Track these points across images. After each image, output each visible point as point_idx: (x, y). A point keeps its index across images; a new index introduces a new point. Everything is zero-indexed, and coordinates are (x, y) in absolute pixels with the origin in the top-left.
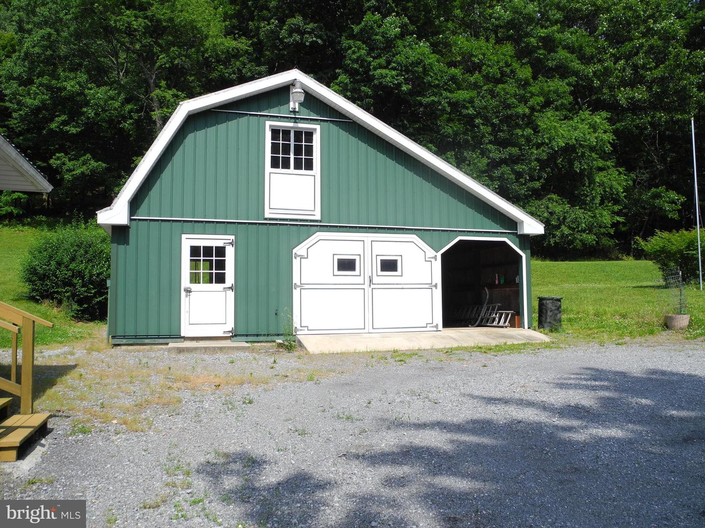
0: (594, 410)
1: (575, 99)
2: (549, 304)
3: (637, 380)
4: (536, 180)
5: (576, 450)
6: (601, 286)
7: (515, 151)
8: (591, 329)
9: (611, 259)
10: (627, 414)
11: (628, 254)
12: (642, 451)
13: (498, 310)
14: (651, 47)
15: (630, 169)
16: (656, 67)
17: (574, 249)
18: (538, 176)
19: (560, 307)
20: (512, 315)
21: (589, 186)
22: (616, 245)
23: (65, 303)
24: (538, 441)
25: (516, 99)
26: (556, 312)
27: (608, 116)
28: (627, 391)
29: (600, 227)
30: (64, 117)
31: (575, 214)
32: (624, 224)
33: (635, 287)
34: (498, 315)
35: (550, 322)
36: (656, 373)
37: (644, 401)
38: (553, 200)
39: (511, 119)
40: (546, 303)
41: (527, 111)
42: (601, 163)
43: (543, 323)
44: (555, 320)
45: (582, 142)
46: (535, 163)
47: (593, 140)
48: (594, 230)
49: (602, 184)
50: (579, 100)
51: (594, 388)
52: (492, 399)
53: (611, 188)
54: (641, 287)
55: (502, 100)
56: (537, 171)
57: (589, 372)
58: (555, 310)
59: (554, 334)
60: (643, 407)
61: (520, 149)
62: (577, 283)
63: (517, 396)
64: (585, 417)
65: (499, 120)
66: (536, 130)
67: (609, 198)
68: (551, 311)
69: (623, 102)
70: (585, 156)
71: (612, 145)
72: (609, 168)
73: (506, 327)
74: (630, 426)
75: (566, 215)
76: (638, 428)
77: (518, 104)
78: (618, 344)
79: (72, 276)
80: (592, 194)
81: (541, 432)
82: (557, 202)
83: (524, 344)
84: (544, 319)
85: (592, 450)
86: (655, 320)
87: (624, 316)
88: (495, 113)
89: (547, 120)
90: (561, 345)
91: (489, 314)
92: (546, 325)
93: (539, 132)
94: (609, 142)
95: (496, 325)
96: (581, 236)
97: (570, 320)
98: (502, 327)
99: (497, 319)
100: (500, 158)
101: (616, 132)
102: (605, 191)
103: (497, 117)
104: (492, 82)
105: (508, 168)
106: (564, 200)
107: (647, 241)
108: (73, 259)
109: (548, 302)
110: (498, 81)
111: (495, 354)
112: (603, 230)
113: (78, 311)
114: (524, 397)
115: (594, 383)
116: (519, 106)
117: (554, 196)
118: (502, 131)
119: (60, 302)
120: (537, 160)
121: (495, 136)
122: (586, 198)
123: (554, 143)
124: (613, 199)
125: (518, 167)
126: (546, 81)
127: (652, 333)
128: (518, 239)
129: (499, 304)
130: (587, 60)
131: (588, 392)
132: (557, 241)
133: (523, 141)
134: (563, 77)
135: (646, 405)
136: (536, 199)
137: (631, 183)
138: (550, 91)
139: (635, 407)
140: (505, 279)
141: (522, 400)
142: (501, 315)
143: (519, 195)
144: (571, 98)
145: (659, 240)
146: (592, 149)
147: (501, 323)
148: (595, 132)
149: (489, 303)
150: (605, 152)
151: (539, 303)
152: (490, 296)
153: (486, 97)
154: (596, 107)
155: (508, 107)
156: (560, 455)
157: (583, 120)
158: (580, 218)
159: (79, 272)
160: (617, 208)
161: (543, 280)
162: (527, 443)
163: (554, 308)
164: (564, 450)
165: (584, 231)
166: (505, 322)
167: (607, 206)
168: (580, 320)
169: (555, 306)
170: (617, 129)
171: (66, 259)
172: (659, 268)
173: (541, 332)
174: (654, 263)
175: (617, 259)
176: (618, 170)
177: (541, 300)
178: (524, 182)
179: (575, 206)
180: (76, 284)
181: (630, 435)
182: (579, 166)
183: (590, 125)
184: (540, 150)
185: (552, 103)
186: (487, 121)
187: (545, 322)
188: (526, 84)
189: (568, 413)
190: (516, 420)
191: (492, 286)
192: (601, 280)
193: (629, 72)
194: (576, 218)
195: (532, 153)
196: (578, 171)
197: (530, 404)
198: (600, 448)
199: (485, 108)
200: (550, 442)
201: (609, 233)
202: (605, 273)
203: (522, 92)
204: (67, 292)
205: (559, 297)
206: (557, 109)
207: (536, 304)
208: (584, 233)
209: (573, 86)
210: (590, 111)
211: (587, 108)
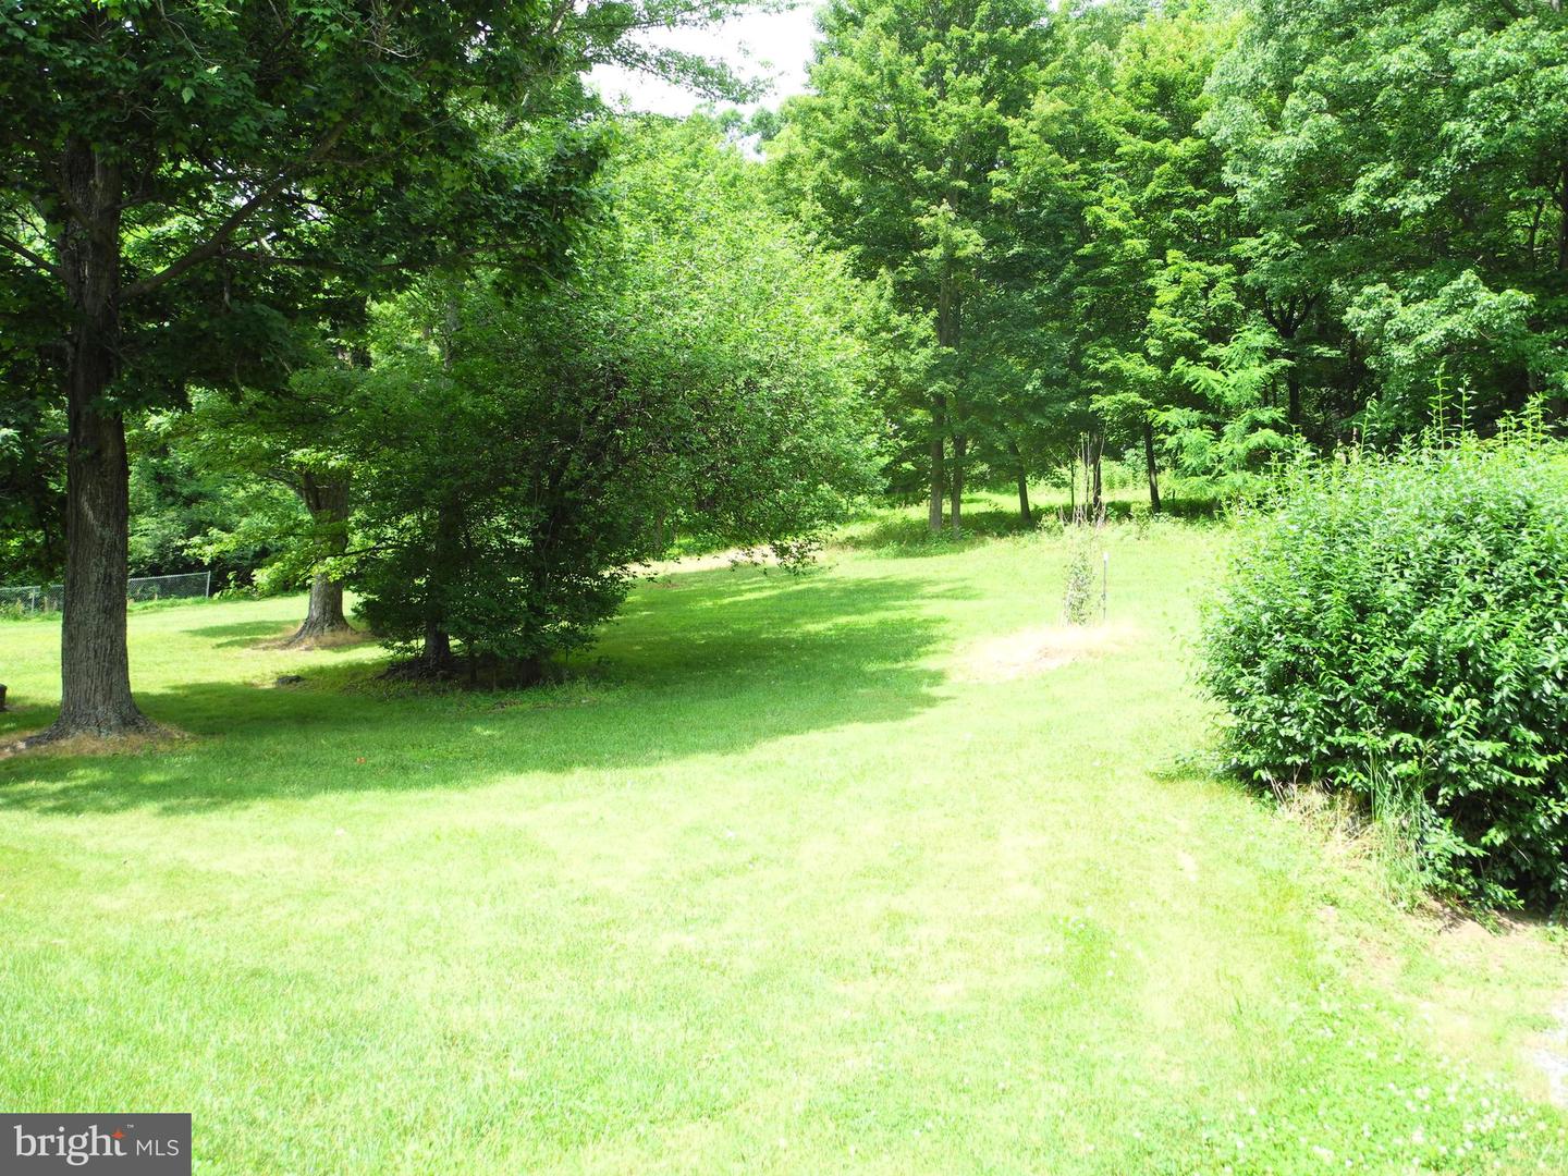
23: (1389, 816)
30: (1385, 171)
79: (1428, 676)
108: (1428, 589)
113: (1455, 861)
119: (1365, 806)
159: (1464, 655)
171: (1394, 591)
180: (1449, 717)
204: (1398, 755)
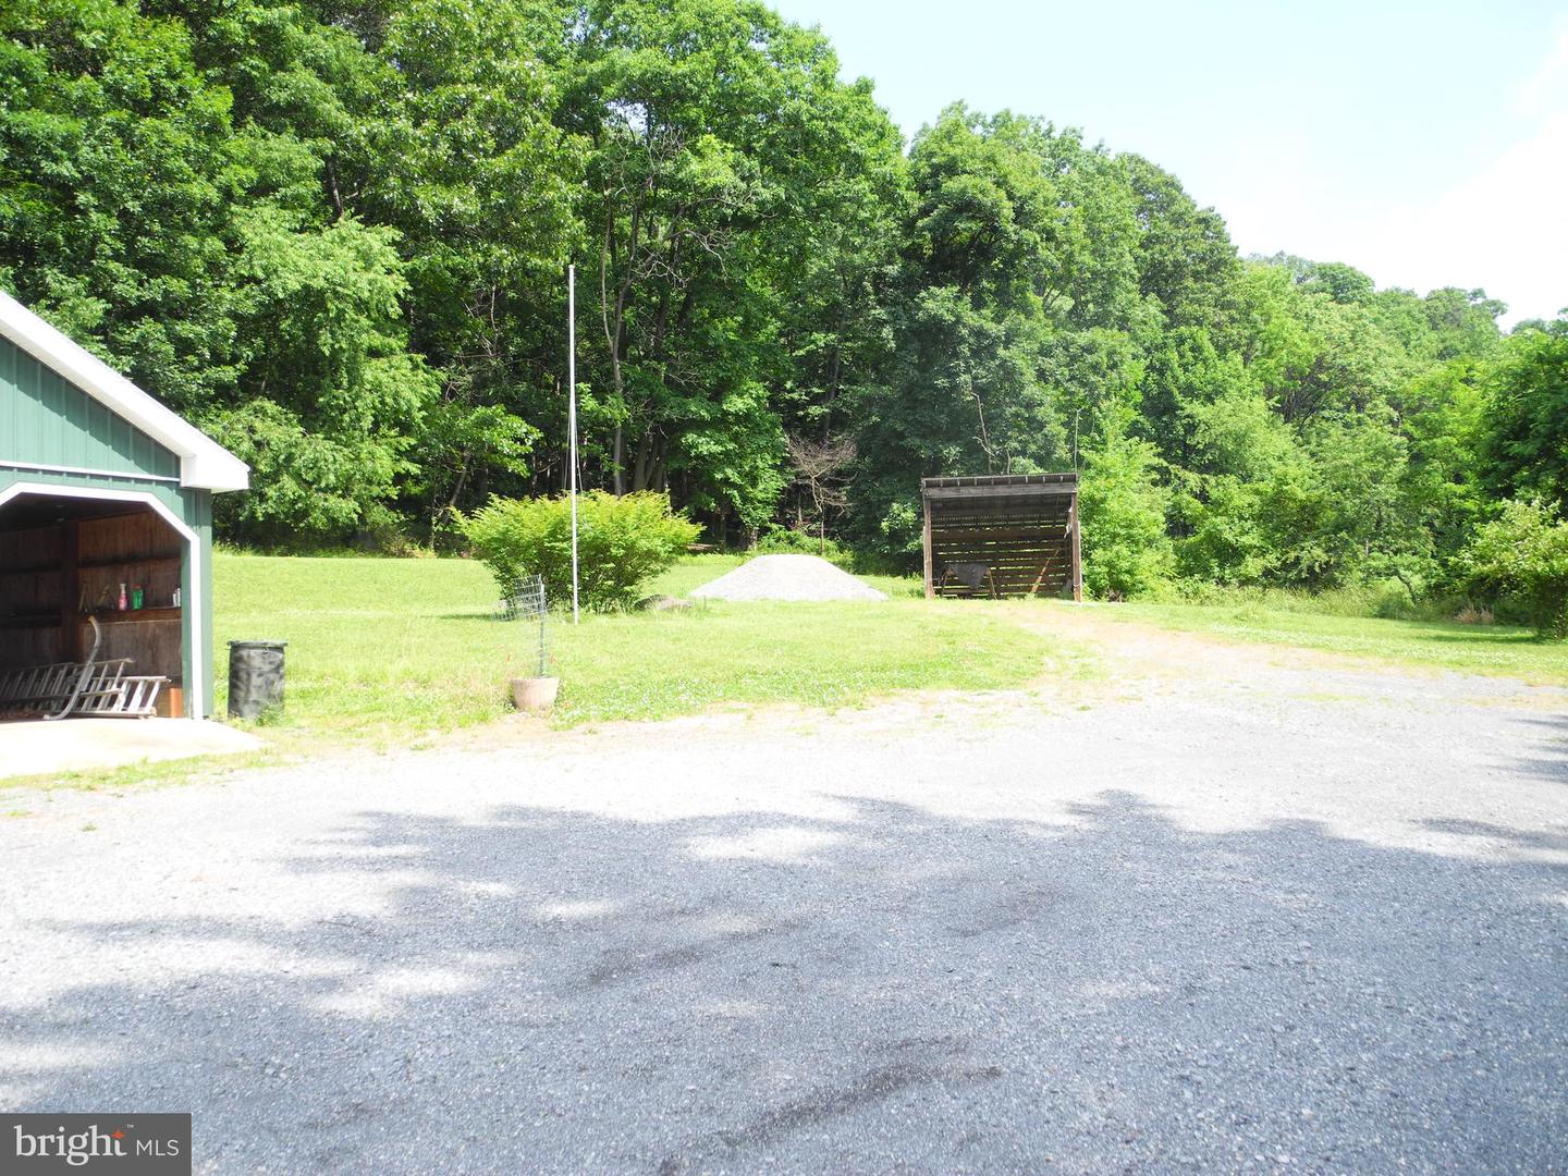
0: (383, 926)
1: (328, 189)
2: (256, 659)
3: (474, 836)
4: (226, 364)
5: (352, 1048)
6: (372, 614)
7: (178, 286)
8: (351, 715)
9: (388, 554)
10: (461, 928)
11: (424, 545)
12: (509, 1023)
13: (124, 675)
14: (491, 107)
15: (435, 361)
16: (499, 151)
17: (310, 529)
18: (232, 354)
19: (281, 664)
20: (163, 685)
21: (349, 390)
22: (401, 524)
24: (249, 1040)
25: (187, 161)
26: (272, 676)
27: (398, 239)
28: (454, 866)
29: (370, 482)
31: (315, 450)
32: (417, 480)
33: (444, 617)
34: (124, 686)
35: (257, 702)
36: (509, 814)
37: (495, 889)
38: (265, 413)
39: (172, 206)
40: (249, 656)
41: (214, 196)
42: (377, 340)
43: (241, 703)
44: (270, 696)
45: (339, 288)
46: (227, 320)
47: (364, 284)
48: (357, 489)
49: (376, 387)
50: (336, 192)
51: (375, 865)
52: (112, 927)
53: (396, 396)
54: (458, 617)
55: (153, 157)
56: (231, 341)
57: (360, 823)
58: (270, 672)
59: (267, 730)
60: (493, 903)
61: (193, 286)
62: (316, 607)
63: (182, 910)
64: (363, 948)
65: (143, 206)
66: (234, 245)
67: (393, 419)
68: (260, 675)
69: (429, 214)
70: (344, 320)
71: (403, 303)
72: (392, 351)
73: (146, 716)
74: (473, 957)
75: (293, 450)
76: (491, 959)
77: (193, 175)
78: (416, 748)
80: (356, 408)
81: (254, 1009)
82: (273, 418)
83: (195, 760)
84: (242, 694)
85: (393, 1043)
86: (492, 689)
87: (424, 683)
88: (131, 185)
89: (263, 226)
90: (287, 758)
91: (100, 685)
92: (246, 709)
93: (240, 250)
94: (397, 296)
95: (120, 712)
96: (326, 500)
97: (303, 695)
98: (135, 717)
99: (122, 698)
100: (139, 297)
101: (411, 276)
102: (383, 403)
103: (137, 197)
104: (127, 106)
105: (160, 326)
106: (291, 416)
107: (472, 518)
109: (252, 652)
110: (143, 109)
111: (117, 790)
112: (376, 491)
114: (203, 911)
115: (374, 852)
116: (195, 179)
117: (270, 406)
118: (148, 234)
120: (234, 315)
121: (130, 244)
122: (341, 414)
123: (275, 282)
124: (398, 423)
125: (185, 329)
126: (264, 136)
127: (484, 719)
128: (180, 499)
129: (128, 660)
130: (358, 105)
131: (363, 877)
132: (270, 511)
133: (198, 265)
134: (303, 133)
135: (499, 899)
136: (226, 407)
137: (437, 390)
138: (269, 160)
139: (477, 908)
140: (144, 597)
141: (198, 919)
142: (134, 686)
143: (185, 393)
144: (317, 186)
145: (498, 517)
146: (361, 306)
147: (134, 708)
148: (367, 269)
149: (99, 657)
150: (387, 317)
151: (231, 655)
152: (103, 638)
153: (111, 141)
154: (373, 213)
155: (168, 176)
156: (310, 1072)
157: (343, 239)
158: (326, 460)
160: (406, 442)
161: (237, 599)
162: (217, 1050)
163: (267, 668)
164: (322, 1054)
165: (331, 490)
166: (143, 703)
167: (384, 436)
168: (327, 693)
169: (271, 663)
170: (414, 270)
172: (496, 577)
173: (235, 726)
174: (485, 564)
175: (402, 554)
176: (411, 359)
177: (236, 648)
178: (196, 363)
179: (316, 432)
181: (474, 983)
182: (330, 341)
183: (359, 252)
184: (240, 294)
185: (274, 188)
186: (108, 201)
187: (246, 702)
188: (212, 130)
189: (322, 944)
190: (182, 982)
191: (108, 614)
192: (370, 602)
193: (444, 150)
194: (317, 461)
195: (220, 297)
196: (327, 353)
197: (220, 929)
198: (410, 1033)
199: (106, 168)
200: (281, 1037)
201: (388, 498)
202: (378, 586)
203: (203, 146)
205: (278, 642)
206: (284, 204)
207: (223, 658)
208: (332, 493)
209: (325, 158)
210: (360, 221)
211: (353, 215)
